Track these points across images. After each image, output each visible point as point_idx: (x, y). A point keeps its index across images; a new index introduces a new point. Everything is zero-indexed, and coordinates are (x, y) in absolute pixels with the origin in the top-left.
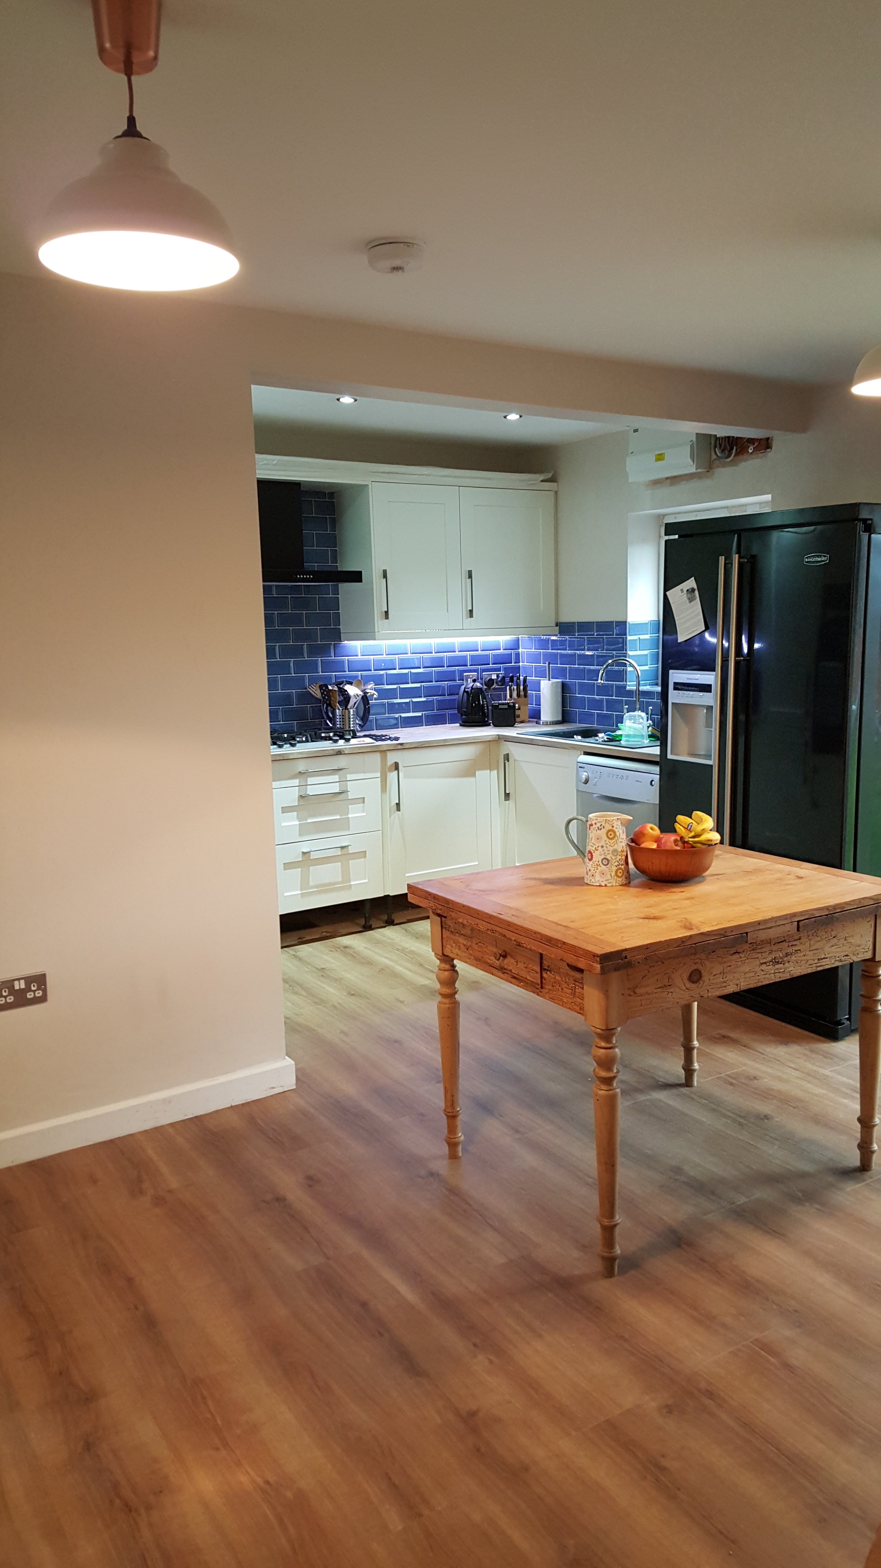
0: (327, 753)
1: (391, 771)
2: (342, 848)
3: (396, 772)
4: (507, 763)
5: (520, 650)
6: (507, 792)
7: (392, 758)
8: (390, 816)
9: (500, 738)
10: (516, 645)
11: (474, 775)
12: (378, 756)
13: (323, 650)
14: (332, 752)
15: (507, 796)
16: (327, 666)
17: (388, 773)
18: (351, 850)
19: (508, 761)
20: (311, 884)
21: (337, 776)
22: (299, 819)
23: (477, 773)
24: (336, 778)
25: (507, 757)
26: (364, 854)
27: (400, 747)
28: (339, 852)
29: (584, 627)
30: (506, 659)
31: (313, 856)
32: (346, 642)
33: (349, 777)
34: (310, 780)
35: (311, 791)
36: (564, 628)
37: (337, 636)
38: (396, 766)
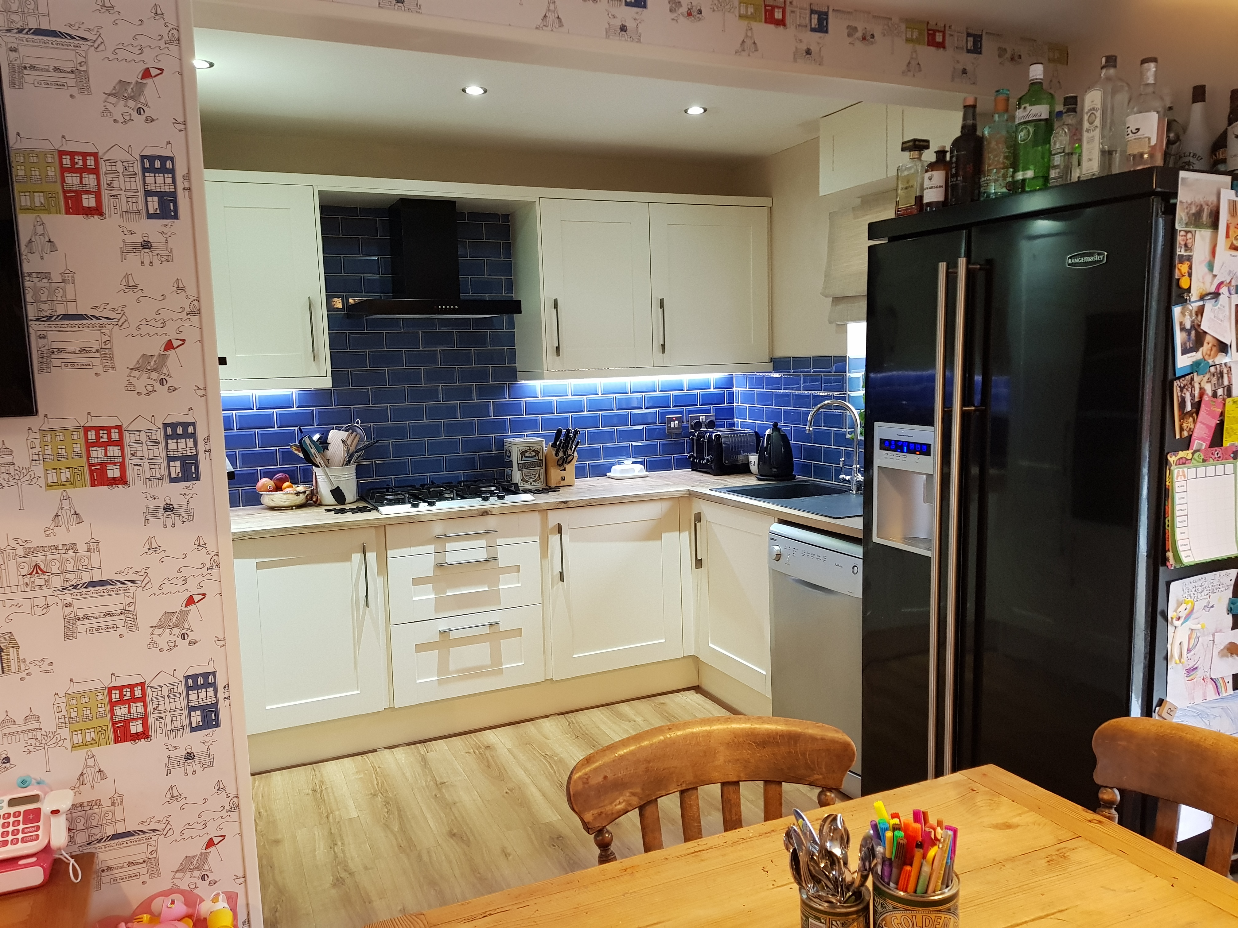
0: (469, 514)
1: (552, 533)
2: (491, 625)
3: (559, 535)
4: (698, 524)
5: (734, 389)
6: (699, 558)
7: (554, 518)
8: (552, 587)
9: (691, 495)
10: (729, 383)
11: (660, 538)
12: (536, 517)
13: (498, 391)
14: (476, 512)
15: (699, 563)
16: (501, 409)
17: (550, 536)
18: (502, 628)
19: (700, 521)
20: (451, 668)
21: (485, 541)
22: (436, 590)
23: (663, 535)
24: (482, 543)
25: (698, 518)
26: (518, 632)
27: (563, 505)
28: (487, 630)
29: (800, 362)
30: (719, 399)
31: (453, 635)
32: (523, 382)
33: (499, 541)
34: (449, 546)
35: (450, 558)
36: (779, 364)
37: (512, 375)
38: (559, 529)
